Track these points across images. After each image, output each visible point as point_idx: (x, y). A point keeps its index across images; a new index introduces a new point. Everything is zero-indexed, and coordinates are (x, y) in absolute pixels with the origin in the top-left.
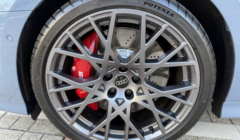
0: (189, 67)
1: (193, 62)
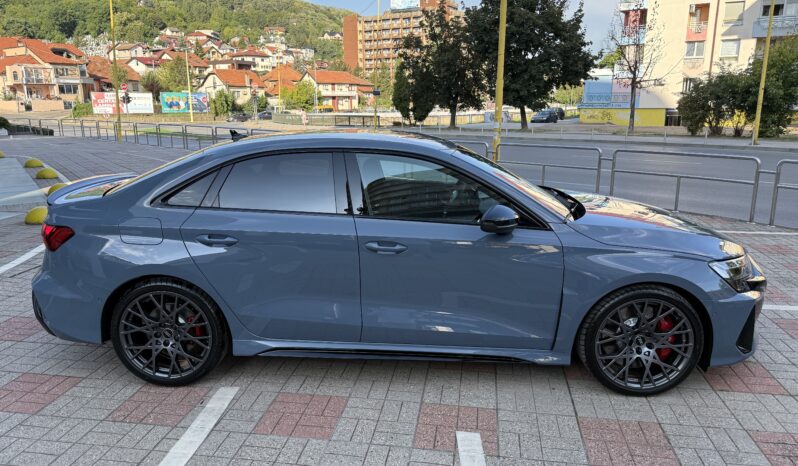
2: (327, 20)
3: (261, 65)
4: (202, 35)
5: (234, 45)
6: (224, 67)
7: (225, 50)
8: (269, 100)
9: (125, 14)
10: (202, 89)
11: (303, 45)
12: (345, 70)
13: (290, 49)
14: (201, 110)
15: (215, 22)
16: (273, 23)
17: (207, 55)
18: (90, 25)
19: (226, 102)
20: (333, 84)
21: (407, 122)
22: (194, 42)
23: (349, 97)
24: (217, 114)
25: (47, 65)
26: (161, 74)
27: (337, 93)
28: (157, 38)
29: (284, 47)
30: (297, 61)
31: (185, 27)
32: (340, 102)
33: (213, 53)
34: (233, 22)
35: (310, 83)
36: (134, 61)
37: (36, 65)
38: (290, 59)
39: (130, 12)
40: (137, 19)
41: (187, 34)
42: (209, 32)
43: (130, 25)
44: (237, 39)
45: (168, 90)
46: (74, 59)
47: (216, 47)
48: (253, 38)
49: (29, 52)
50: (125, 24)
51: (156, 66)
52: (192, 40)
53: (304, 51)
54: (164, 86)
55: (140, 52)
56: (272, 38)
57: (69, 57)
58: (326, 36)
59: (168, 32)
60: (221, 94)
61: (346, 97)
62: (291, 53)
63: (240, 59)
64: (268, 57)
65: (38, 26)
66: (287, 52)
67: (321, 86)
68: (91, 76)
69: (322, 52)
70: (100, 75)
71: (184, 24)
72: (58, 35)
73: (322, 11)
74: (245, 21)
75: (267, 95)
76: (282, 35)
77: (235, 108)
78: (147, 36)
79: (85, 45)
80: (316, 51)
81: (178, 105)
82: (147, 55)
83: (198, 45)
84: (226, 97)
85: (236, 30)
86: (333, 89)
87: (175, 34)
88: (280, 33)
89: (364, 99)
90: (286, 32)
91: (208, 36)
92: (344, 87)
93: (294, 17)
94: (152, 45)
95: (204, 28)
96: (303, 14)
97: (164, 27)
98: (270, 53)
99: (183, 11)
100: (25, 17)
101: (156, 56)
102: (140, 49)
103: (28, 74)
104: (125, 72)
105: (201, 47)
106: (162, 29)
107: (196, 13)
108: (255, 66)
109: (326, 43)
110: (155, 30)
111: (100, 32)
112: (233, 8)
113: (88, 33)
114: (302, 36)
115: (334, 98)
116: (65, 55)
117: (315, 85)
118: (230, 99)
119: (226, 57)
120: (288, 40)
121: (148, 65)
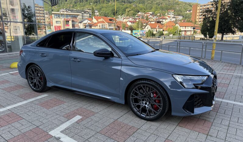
2: (189, 6)
3: (165, 22)
4: (149, 13)
5: (158, 16)
6: (153, 23)
7: (155, 18)
8: (164, 32)
9: (129, 9)
10: (144, 29)
11: (179, 15)
12: (191, 22)
13: (175, 17)
14: (143, 35)
15: (153, 10)
16: (171, 9)
17: (149, 20)
18: (120, 12)
19: (150, 33)
20: (185, 27)
21: (206, 38)
22: (146, 16)
23: (190, 31)
24: (147, 36)
25: (107, 23)
26: (134, 25)
27: (187, 29)
28: (136, 15)
29: (173, 16)
30: (176, 20)
31: (145, 12)
32: (187, 32)
33: (151, 19)
34: (159, 9)
35: (178, 27)
36: (128, 22)
37: (105, 24)
38: (174, 19)
39: (130, 8)
40: (132, 10)
41: (145, 14)
42: (151, 13)
43: (130, 12)
44: (159, 14)
45: (135, 30)
46: (114, 22)
47: (152, 17)
48: (164, 13)
49: (104, 20)
50: (129, 12)
51: (133, 23)
52: (146, 15)
53: (179, 17)
54: (134, 29)
55: (131, 19)
56: (169, 13)
57: (113, 21)
58: (188, 12)
59: (140, 13)
60: (149, 30)
61: (189, 31)
62: (175, 18)
63: (158, 20)
64: (167, 19)
65: (108, 13)
66: (174, 17)
67: (181, 27)
68: (117, 26)
69: (185, 17)
70: (119, 26)
71: (144, 11)
72: (112, 16)
73: (187, 4)
74: (162, 9)
75: (163, 30)
76: (173, 12)
77: (153, 35)
78: (134, 15)
79: (118, 18)
80: (183, 17)
81: (137, 34)
82: (133, 20)
83: (147, 17)
84: (150, 31)
85: (159, 11)
86: (185, 28)
87: (141, 14)
88: (172, 12)
89: (196, 31)
90: (175, 11)
91: (151, 14)
92: (189, 28)
93: (178, 7)
94: (135, 17)
95: (150, 12)
96: (181, 5)
97: (139, 12)
98: (168, 18)
99: (145, 7)
100: (105, 11)
101: (135, 20)
102: (131, 18)
103: (102, 26)
104: (125, 25)
105: (148, 17)
106: (138, 12)
107: (148, 7)
108: (163, 22)
109: (187, 14)
110: (136, 13)
111: (122, 14)
112: (159, 5)
113: (119, 15)
114: (179, 12)
115: (185, 31)
116: (112, 21)
117: (179, 27)
118: (152, 32)
119: (155, 20)
120: (174, 14)
121: (132, 23)
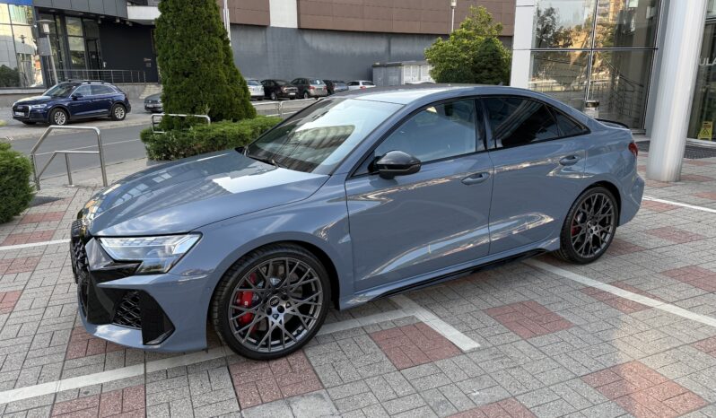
0: (315, 282)
1: (316, 278)
